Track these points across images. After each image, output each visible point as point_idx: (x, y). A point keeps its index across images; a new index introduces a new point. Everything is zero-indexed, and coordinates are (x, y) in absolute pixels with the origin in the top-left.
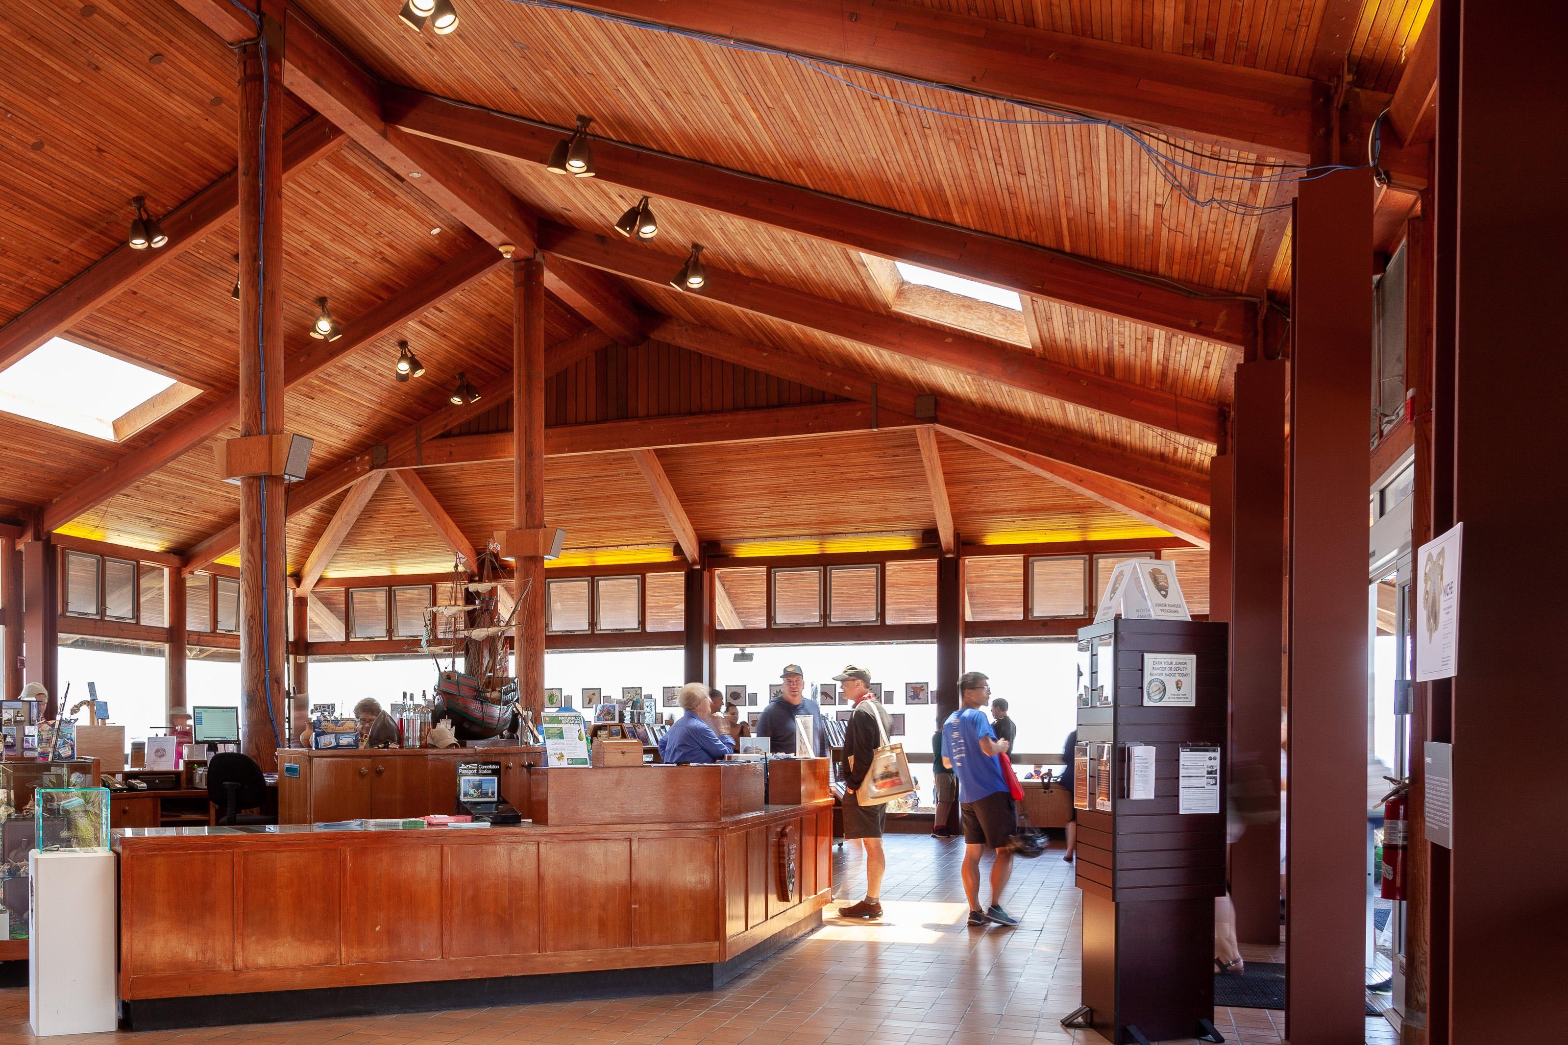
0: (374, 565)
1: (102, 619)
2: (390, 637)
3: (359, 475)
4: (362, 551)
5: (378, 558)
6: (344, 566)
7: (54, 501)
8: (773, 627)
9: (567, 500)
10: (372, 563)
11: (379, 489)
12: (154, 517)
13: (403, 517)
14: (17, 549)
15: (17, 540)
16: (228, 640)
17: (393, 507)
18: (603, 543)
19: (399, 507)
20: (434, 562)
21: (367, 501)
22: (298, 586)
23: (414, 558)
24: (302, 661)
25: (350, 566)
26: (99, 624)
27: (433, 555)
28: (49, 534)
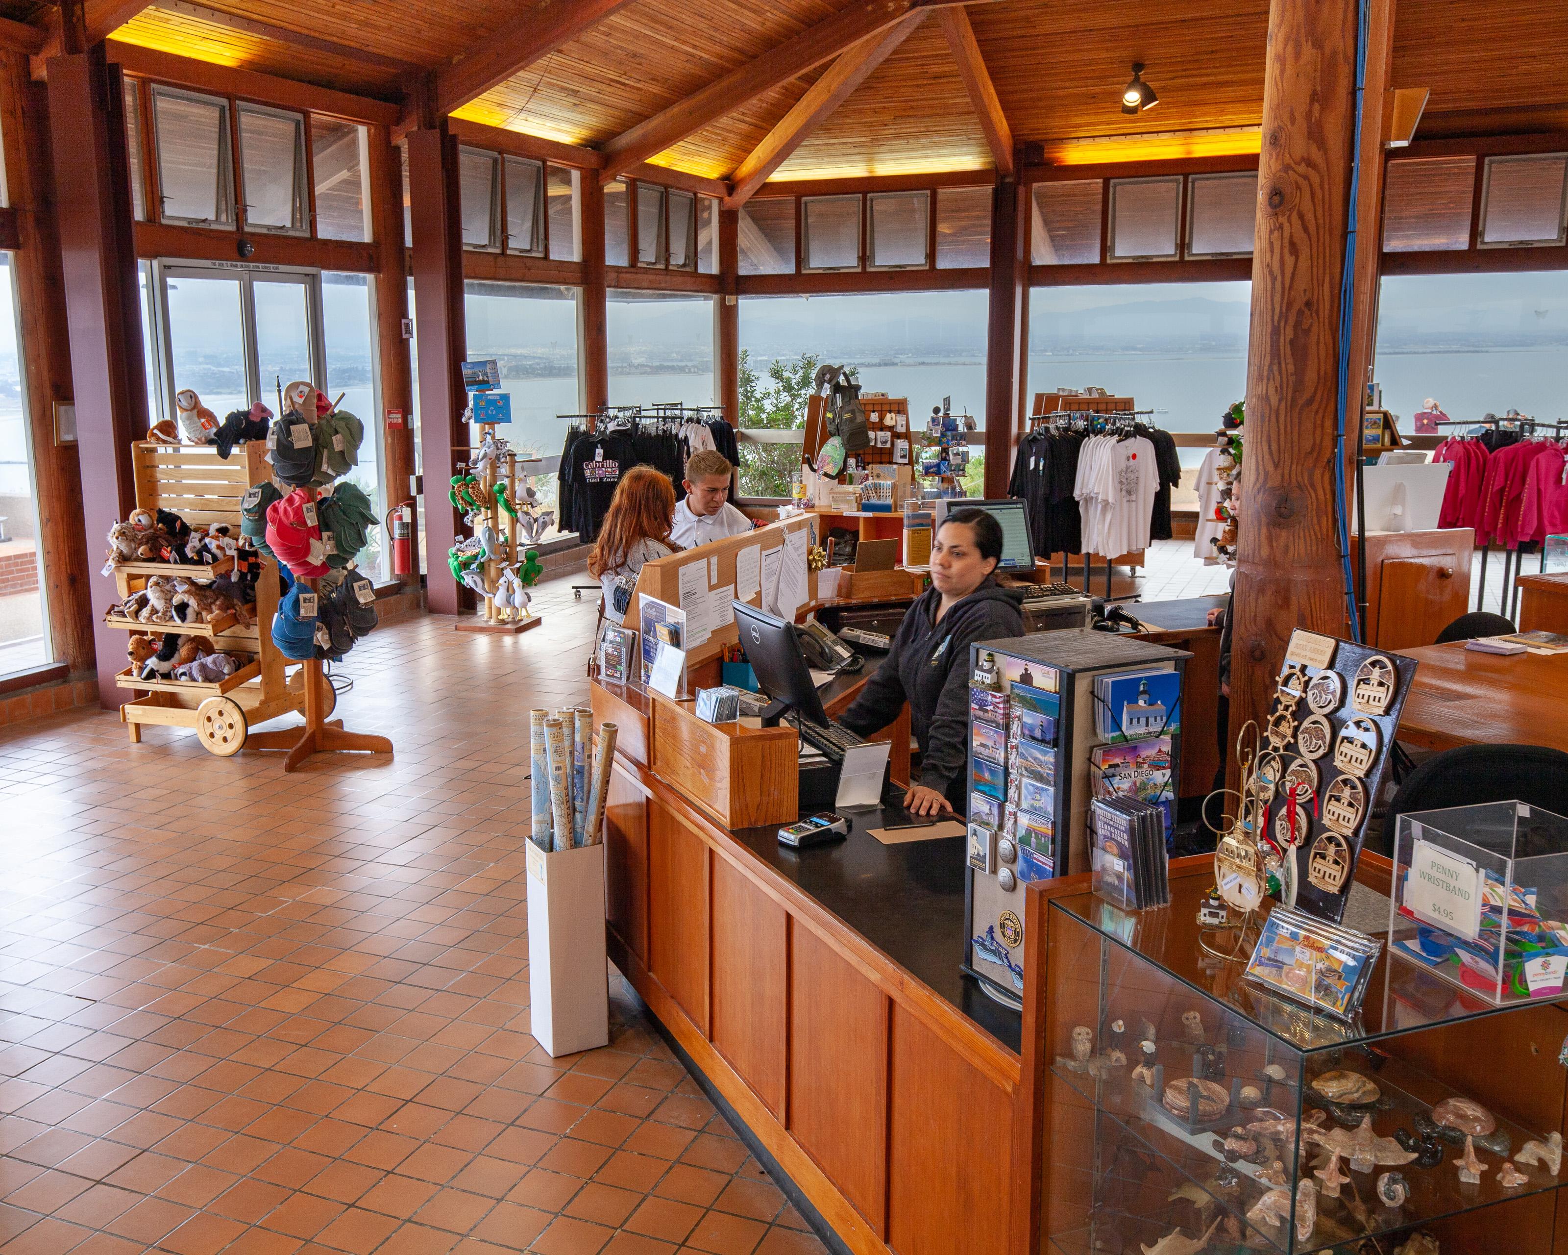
0: (846, 162)
1: (503, 253)
2: (864, 267)
3: (891, 16)
4: (836, 141)
5: (857, 150)
6: (801, 164)
7: (455, 60)
8: (1479, 246)
9: (1197, 53)
10: (845, 159)
11: (907, 40)
12: (583, 89)
13: (918, 86)
14: (393, 143)
15: (394, 128)
16: (651, 277)
17: (910, 71)
18: (1221, 122)
19: (918, 70)
20: (940, 156)
21: (881, 60)
22: (730, 194)
23: (913, 150)
24: (733, 303)
25: (810, 164)
26: (500, 259)
27: (944, 145)
28: (445, 120)
